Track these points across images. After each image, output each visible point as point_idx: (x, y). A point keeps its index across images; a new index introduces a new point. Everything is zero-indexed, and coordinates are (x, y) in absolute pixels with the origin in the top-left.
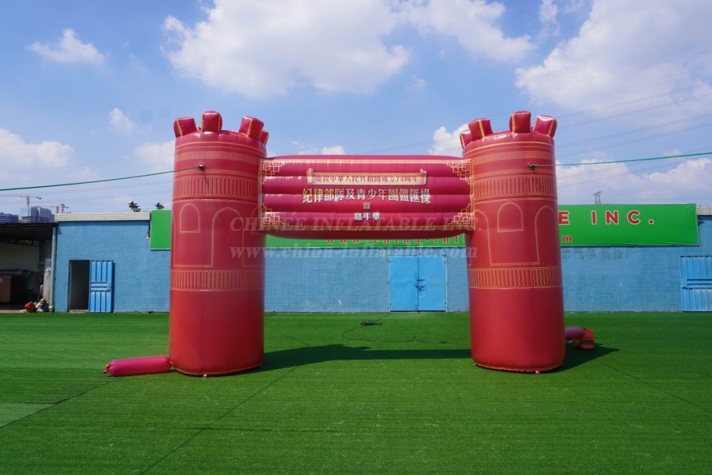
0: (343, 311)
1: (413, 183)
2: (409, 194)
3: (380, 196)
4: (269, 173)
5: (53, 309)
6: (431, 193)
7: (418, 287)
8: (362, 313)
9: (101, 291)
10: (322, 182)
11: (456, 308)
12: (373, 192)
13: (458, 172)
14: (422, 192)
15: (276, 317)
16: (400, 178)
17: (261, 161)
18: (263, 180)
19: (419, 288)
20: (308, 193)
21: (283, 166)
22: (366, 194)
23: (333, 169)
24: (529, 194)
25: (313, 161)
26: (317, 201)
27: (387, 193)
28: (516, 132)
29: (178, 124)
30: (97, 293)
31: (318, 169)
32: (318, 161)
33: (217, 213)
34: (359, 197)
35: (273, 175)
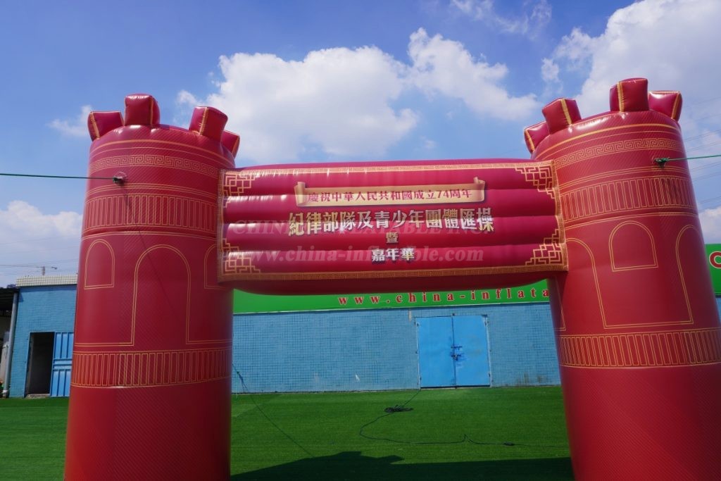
0: (361, 389)
1: (463, 199)
2: (459, 218)
3: (412, 221)
4: (234, 192)
5: (8, 394)
6: (493, 215)
7: (453, 356)
8: (385, 392)
9: (66, 370)
10: (320, 202)
11: (503, 382)
12: (402, 216)
13: (534, 180)
14: (479, 213)
15: (275, 401)
16: (443, 193)
17: (223, 172)
18: (225, 201)
19: (456, 358)
20: (298, 220)
21: (256, 179)
22: (390, 219)
23: (336, 182)
24: (660, 206)
25: (305, 171)
26: (312, 232)
27: (423, 217)
28: (625, 110)
29: (93, 118)
30: (61, 372)
31: (313, 183)
32: (313, 171)
33: (144, 254)
34: (378, 223)
35: (241, 195)
